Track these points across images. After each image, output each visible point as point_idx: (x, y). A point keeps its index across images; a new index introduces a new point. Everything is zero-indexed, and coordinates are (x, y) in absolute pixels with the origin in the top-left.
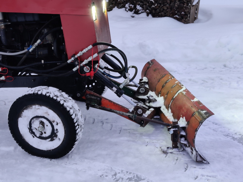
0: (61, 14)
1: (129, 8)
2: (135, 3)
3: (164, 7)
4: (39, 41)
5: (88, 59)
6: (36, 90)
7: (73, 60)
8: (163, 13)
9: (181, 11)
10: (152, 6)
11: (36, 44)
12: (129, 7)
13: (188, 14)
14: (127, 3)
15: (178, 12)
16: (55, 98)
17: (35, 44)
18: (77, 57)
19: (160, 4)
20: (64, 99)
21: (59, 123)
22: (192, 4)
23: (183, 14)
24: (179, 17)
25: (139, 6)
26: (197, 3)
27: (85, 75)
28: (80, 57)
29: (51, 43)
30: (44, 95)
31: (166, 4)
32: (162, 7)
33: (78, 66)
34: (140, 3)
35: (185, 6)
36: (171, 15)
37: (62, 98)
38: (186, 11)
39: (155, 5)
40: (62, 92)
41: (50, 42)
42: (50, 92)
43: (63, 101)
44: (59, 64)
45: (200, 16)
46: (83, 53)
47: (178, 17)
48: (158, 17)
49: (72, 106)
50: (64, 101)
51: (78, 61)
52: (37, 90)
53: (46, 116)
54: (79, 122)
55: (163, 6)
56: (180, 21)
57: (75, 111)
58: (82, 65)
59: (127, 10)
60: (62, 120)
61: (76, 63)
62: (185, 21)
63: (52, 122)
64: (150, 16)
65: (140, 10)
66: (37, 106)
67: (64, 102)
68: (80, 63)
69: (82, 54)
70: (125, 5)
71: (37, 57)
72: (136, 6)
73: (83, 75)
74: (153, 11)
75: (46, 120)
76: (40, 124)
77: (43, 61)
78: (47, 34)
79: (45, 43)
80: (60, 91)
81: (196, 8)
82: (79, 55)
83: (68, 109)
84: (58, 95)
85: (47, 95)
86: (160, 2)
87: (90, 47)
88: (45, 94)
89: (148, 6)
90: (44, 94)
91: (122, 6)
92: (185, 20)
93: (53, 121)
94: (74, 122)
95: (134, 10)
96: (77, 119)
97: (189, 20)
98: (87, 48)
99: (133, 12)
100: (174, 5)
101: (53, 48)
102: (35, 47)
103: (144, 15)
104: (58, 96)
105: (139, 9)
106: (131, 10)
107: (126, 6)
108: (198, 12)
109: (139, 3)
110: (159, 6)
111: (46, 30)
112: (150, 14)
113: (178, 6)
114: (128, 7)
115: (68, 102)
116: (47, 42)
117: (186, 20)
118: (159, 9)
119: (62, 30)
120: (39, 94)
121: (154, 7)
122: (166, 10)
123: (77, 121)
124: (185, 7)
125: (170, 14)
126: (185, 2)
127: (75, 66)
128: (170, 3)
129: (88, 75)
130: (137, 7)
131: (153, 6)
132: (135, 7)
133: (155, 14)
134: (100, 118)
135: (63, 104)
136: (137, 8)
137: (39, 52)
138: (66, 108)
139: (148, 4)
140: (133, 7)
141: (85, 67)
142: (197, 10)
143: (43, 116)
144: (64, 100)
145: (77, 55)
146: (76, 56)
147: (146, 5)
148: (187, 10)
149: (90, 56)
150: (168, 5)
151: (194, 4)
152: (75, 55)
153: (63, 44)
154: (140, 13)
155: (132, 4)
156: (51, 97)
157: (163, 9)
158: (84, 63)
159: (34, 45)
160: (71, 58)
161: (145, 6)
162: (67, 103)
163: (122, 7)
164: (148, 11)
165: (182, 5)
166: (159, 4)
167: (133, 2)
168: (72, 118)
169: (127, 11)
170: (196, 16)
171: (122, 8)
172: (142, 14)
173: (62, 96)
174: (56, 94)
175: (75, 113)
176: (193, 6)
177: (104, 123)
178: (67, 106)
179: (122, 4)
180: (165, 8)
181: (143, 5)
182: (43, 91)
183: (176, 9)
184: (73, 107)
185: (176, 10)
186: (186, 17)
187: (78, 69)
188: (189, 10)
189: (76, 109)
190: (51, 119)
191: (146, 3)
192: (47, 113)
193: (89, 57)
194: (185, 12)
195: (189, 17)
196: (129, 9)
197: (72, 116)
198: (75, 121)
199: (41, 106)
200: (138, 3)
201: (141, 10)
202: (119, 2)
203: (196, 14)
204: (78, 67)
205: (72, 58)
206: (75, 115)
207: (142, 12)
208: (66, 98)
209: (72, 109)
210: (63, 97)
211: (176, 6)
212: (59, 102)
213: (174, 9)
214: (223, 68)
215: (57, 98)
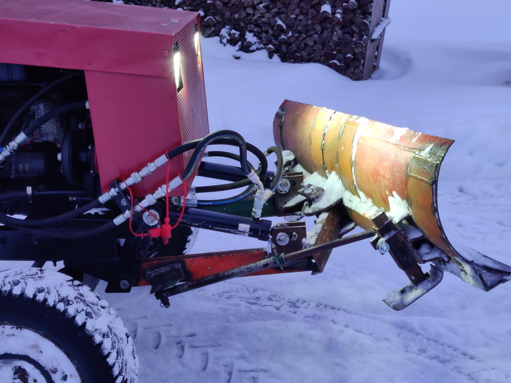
0: (88, 71)
1: (229, 38)
2: (242, 27)
3: (308, 39)
4: (21, 137)
5: (156, 192)
6: (7, 280)
7: (115, 194)
8: (304, 53)
9: (345, 51)
10: (281, 36)
11: (14, 144)
12: (230, 34)
13: (360, 58)
14: (224, 27)
15: (339, 52)
16: (61, 306)
17: (10, 144)
18: (125, 186)
19: (300, 33)
20: (85, 308)
21: (71, 376)
22: (371, 37)
23: (349, 57)
24: (341, 63)
25: (252, 34)
26: (380, 35)
27: (146, 235)
28: (133, 187)
29: (55, 140)
30: (28, 298)
31: (313, 32)
32: (302, 40)
33: (127, 212)
34: (254, 28)
35: (354, 39)
36: (323, 58)
37: (81, 306)
38: (356, 51)
39: (289, 33)
40: (80, 288)
41: (51, 138)
42: (46, 290)
43: (83, 313)
44: (75, 199)
45: (383, 64)
46: (142, 176)
47: (339, 64)
48: (294, 63)
49: (109, 327)
50: (88, 314)
51: (127, 198)
52: (9, 283)
53: (33, 355)
54: (126, 372)
55: (305, 38)
56: (343, 72)
57: (116, 341)
58: (138, 208)
59: (225, 41)
60: (78, 370)
61: (124, 203)
62: (354, 74)
63: (49, 371)
64: (276, 58)
65: (253, 43)
66: (8, 327)
67: (86, 317)
68: (135, 205)
69: (140, 179)
70: (220, 31)
71: (13, 176)
72: (245, 35)
73: (142, 234)
74: (284, 48)
75: (33, 366)
76: (16, 376)
77: (29, 190)
78: (45, 119)
79: (37, 141)
80: (77, 282)
81: (377, 45)
82: (130, 181)
83: (98, 338)
84: (71, 298)
85: (37, 298)
86: (299, 28)
87: (162, 160)
88: (31, 296)
89: (273, 35)
90: (30, 294)
91: (214, 32)
92: (354, 71)
93: (52, 370)
94: (113, 375)
95: (240, 43)
96: (121, 365)
97: (363, 73)
98: (152, 164)
99: (237, 47)
100: (331, 37)
101: (59, 157)
102: (11, 152)
103: (264, 54)
104: (69, 298)
105: (251, 41)
106: (232, 42)
107: (221, 34)
108: (379, 54)
109: (251, 28)
110: (297, 38)
111: (41, 106)
112: (276, 53)
113: (339, 39)
114: (227, 35)
115: (98, 315)
116: (45, 139)
117: (357, 71)
118: (296, 44)
119: (89, 110)
120: (16, 295)
121: (286, 37)
122: (312, 47)
123: (122, 370)
124: (355, 43)
125: (321, 56)
126: (355, 32)
127: (120, 212)
128: (322, 32)
129: (154, 234)
130: (246, 37)
131: (283, 36)
132: (242, 36)
133: (286, 54)
134: (174, 332)
135: (84, 324)
136: (246, 39)
137: (21, 166)
138: (93, 336)
139: (271, 32)
140: (237, 36)
141: (147, 213)
142: (379, 50)
143: (23, 354)
144: (88, 311)
145: (126, 182)
146: (123, 186)
147: (267, 32)
148: (360, 50)
149: (160, 186)
150: (316, 36)
151: (375, 36)
152: (120, 180)
153: (90, 147)
154: (253, 51)
155: (236, 30)
156: (48, 305)
157: (306, 45)
158: (145, 203)
159: (7, 146)
160: (109, 190)
161: (264, 35)
162: (96, 321)
163: (213, 34)
164: (270, 46)
165: (348, 36)
166: (297, 33)
167: (239, 25)
168: (108, 363)
169: (225, 45)
170: (376, 62)
171: (213, 37)
172: (258, 52)
173: (80, 298)
174: (63, 295)
175: (117, 347)
176: (373, 41)
177: (186, 349)
178: (93, 330)
179: (213, 28)
180: (311, 43)
181: (259, 33)
182: (26, 283)
183: (334, 45)
184: (110, 329)
185: (335, 47)
186: (356, 64)
187: (128, 220)
188: (364, 49)
189: (119, 336)
190: (48, 365)
191: (266, 29)
192: (35, 347)
193: (159, 188)
194: (354, 54)
195: (363, 65)
196: (227, 40)
197: (108, 360)
198: (116, 371)
199: (21, 328)
200: (249, 29)
201: (255, 43)
202: (206, 21)
203: (376, 57)
204: (127, 214)
205: (113, 190)
206: (117, 352)
207: (258, 49)
208: (93, 304)
209: (108, 337)
210: (85, 301)
211: (335, 38)
212: (74, 317)
213: (331, 45)
214: (458, 196)
215: (66, 307)
